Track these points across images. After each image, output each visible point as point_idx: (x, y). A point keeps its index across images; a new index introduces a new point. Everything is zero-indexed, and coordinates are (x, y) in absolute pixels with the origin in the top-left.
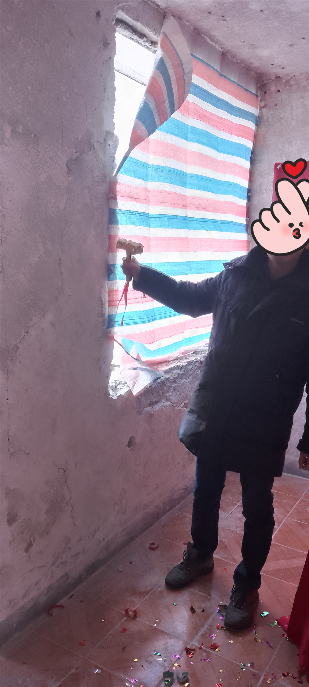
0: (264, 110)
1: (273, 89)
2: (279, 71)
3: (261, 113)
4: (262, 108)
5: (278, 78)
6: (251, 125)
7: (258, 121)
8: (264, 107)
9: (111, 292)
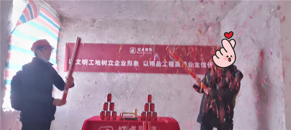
0: (62, 27)
1: (65, 21)
2: (66, 16)
3: (61, 27)
4: (61, 26)
5: (67, 18)
6: (58, 30)
7: (60, 30)
8: (62, 26)
9: (6, 72)
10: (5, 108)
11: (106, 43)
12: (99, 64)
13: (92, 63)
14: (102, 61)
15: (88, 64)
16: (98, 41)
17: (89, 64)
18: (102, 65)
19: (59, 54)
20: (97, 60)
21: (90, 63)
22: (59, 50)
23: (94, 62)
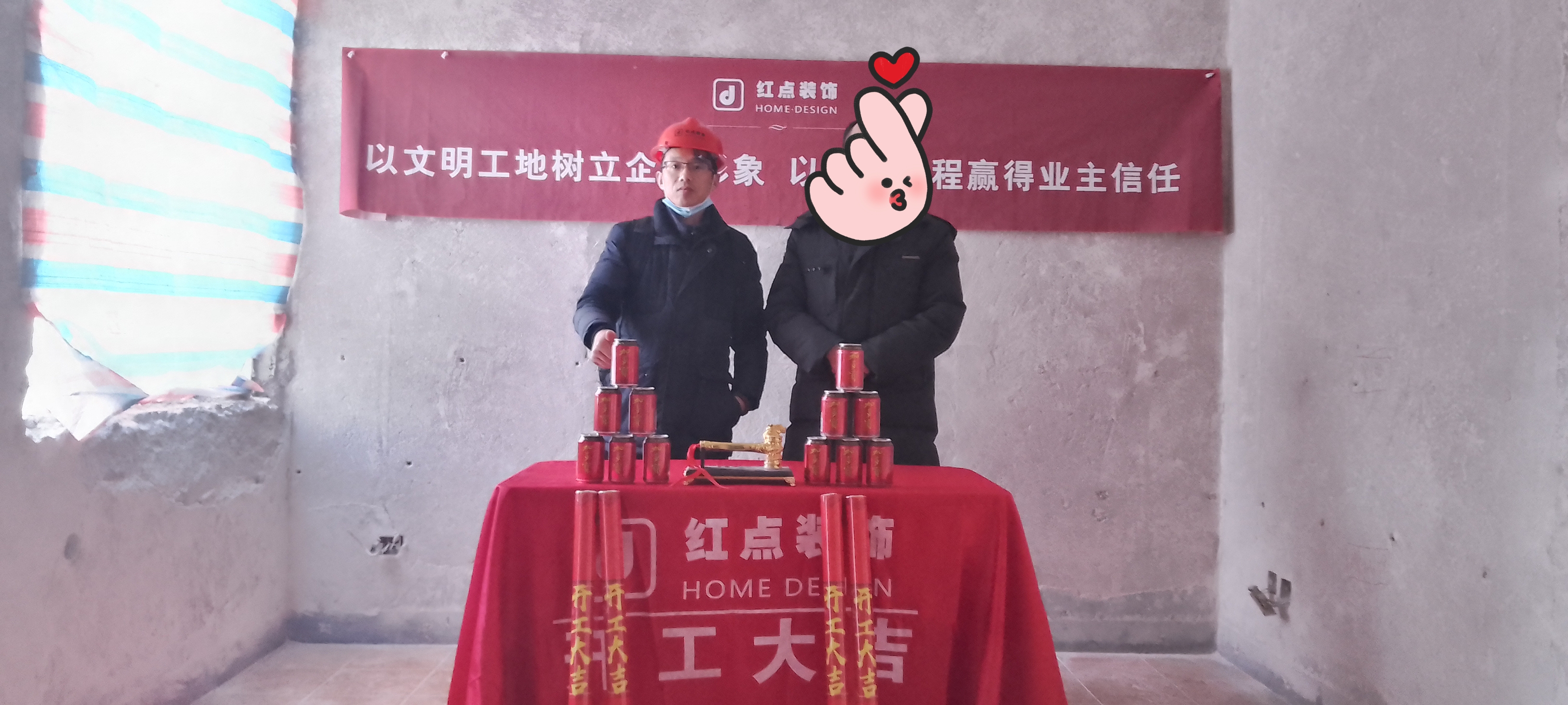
9: (29, 214)
10: (35, 423)
11: (574, 48)
12: (540, 174)
13: (499, 169)
14: (557, 157)
15: (475, 172)
16: (528, 38)
17: (482, 174)
18: (558, 179)
19: (308, 113)
20: (528, 150)
21: (488, 168)
22: (305, 88)
23: (507, 164)
